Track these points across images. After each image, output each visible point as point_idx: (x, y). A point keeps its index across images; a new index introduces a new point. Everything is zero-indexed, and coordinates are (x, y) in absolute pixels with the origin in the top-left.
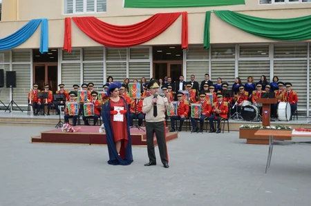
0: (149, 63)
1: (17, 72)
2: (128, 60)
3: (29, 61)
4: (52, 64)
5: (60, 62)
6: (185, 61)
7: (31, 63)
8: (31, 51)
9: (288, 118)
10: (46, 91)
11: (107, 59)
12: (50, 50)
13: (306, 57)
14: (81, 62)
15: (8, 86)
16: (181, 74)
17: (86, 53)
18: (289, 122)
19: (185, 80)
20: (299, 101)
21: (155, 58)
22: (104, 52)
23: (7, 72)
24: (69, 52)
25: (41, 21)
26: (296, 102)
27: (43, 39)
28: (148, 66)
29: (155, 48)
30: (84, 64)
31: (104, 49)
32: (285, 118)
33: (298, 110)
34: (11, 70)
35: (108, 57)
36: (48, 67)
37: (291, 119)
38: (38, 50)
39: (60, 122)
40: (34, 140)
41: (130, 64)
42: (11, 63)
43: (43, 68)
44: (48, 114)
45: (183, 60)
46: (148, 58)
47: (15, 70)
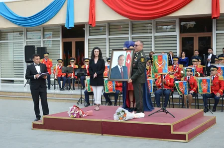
0: (175, 37)
1: (47, 48)
2: (154, 34)
3: (59, 37)
4: (79, 39)
5: (87, 37)
6: (214, 32)
7: (60, 39)
8: (60, 28)
10: (72, 66)
11: (132, 33)
14: (106, 36)
16: (210, 47)
17: (111, 27)
19: (215, 54)
21: (181, 31)
22: (129, 27)
23: (37, 48)
24: (95, 27)
27: (69, 15)
29: (182, 19)
30: (110, 39)
31: (130, 23)
34: (42, 46)
35: (134, 32)
36: (76, 42)
39: (81, 98)
41: (156, 37)
42: (42, 40)
43: (70, 43)
44: (74, 89)
45: (212, 32)
46: (175, 31)
47: (45, 46)
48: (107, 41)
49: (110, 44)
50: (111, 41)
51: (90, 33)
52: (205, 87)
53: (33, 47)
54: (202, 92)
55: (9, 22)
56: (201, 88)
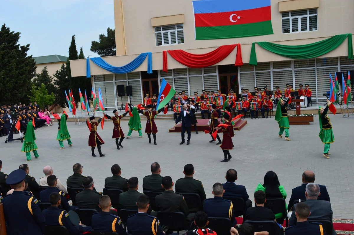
0: (216, 76)
1: (132, 86)
2: (203, 75)
3: (139, 78)
4: (154, 79)
5: (160, 78)
6: (239, 73)
7: (140, 79)
8: (140, 73)
9: (306, 105)
11: (189, 75)
12: (153, 71)
13: (315, 66)
14: (172, 77)
15: (128, 95)
17: (175, 71)
18: (307, 109)
20: (312, 93)
21: (220, 73)
23: (126, 86)
24: (166, 71)
25: (148, 54)
26: (311, 95)
27: (149, 66)
28: (216, 77)
29: (220, 67)
30: (175, 79)
31: (188, 70)
32: (304, 106)
33: (312, 99)
34: (128, 85)
35: (190, 73)
36: (152, 81)
37: (308, 106)
38: (146, 72)
40: (171, 131)
41: (204, 77)
42: (127, 80)
43: (148, 82)
45: (238, 72)
46: (216, 73)
47: (130, 85)
48: (173, 80)
49: (176, 83)
50: (175, 80)
51: (161, 75)
52: (239, 107)
53: (122, 86)
54: (238, 109)
55: (106, 71)
56: (237, 107)
